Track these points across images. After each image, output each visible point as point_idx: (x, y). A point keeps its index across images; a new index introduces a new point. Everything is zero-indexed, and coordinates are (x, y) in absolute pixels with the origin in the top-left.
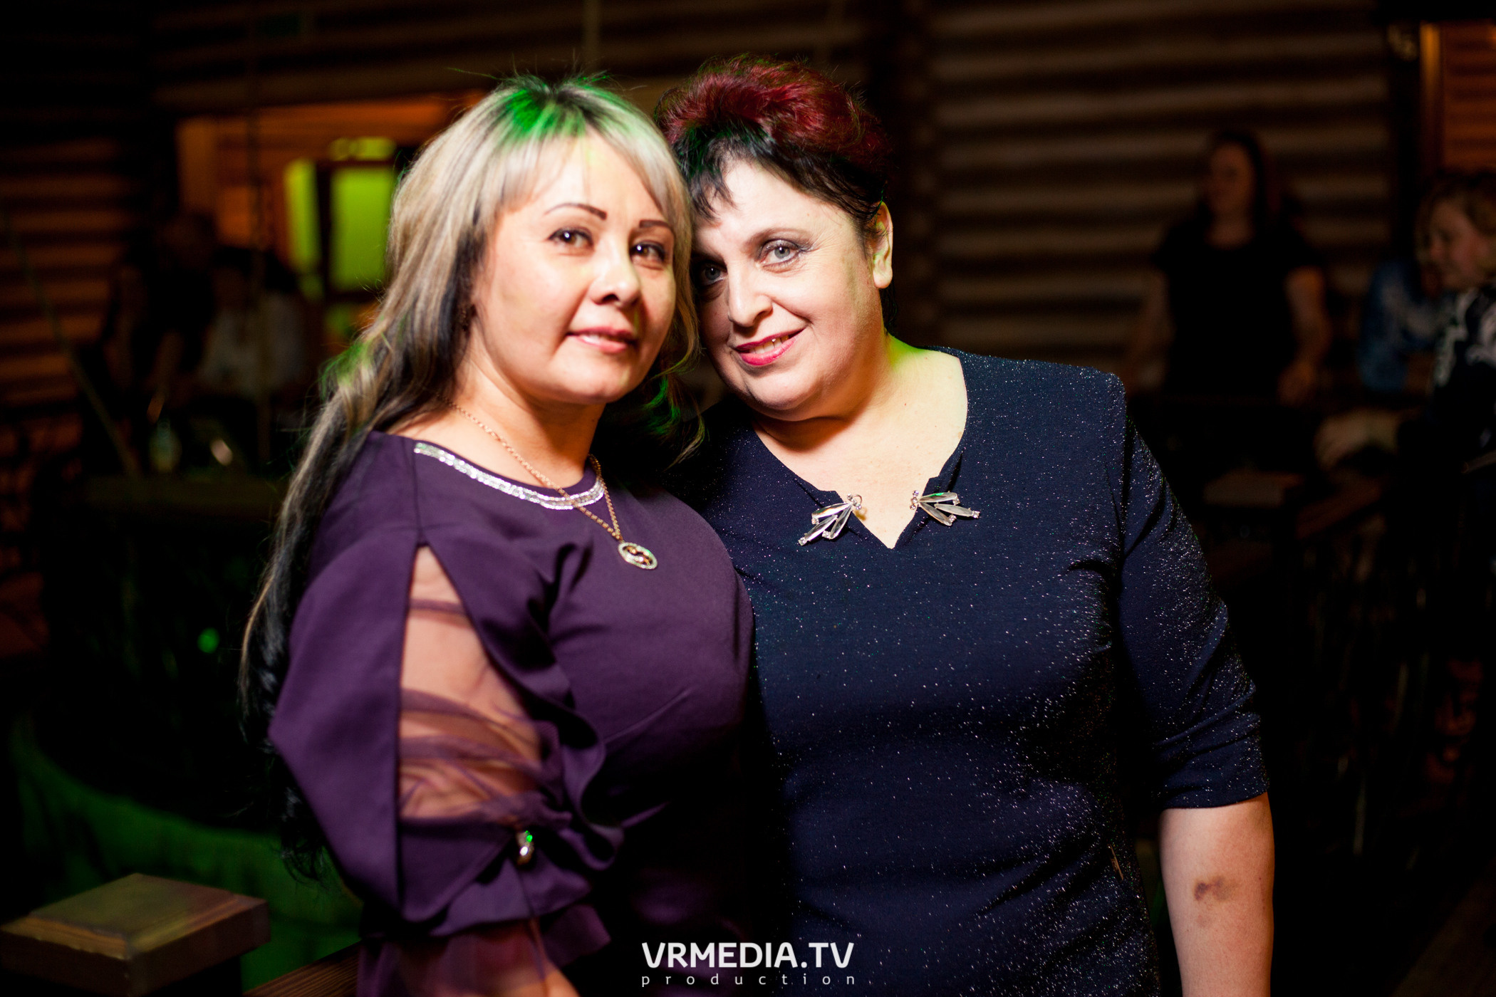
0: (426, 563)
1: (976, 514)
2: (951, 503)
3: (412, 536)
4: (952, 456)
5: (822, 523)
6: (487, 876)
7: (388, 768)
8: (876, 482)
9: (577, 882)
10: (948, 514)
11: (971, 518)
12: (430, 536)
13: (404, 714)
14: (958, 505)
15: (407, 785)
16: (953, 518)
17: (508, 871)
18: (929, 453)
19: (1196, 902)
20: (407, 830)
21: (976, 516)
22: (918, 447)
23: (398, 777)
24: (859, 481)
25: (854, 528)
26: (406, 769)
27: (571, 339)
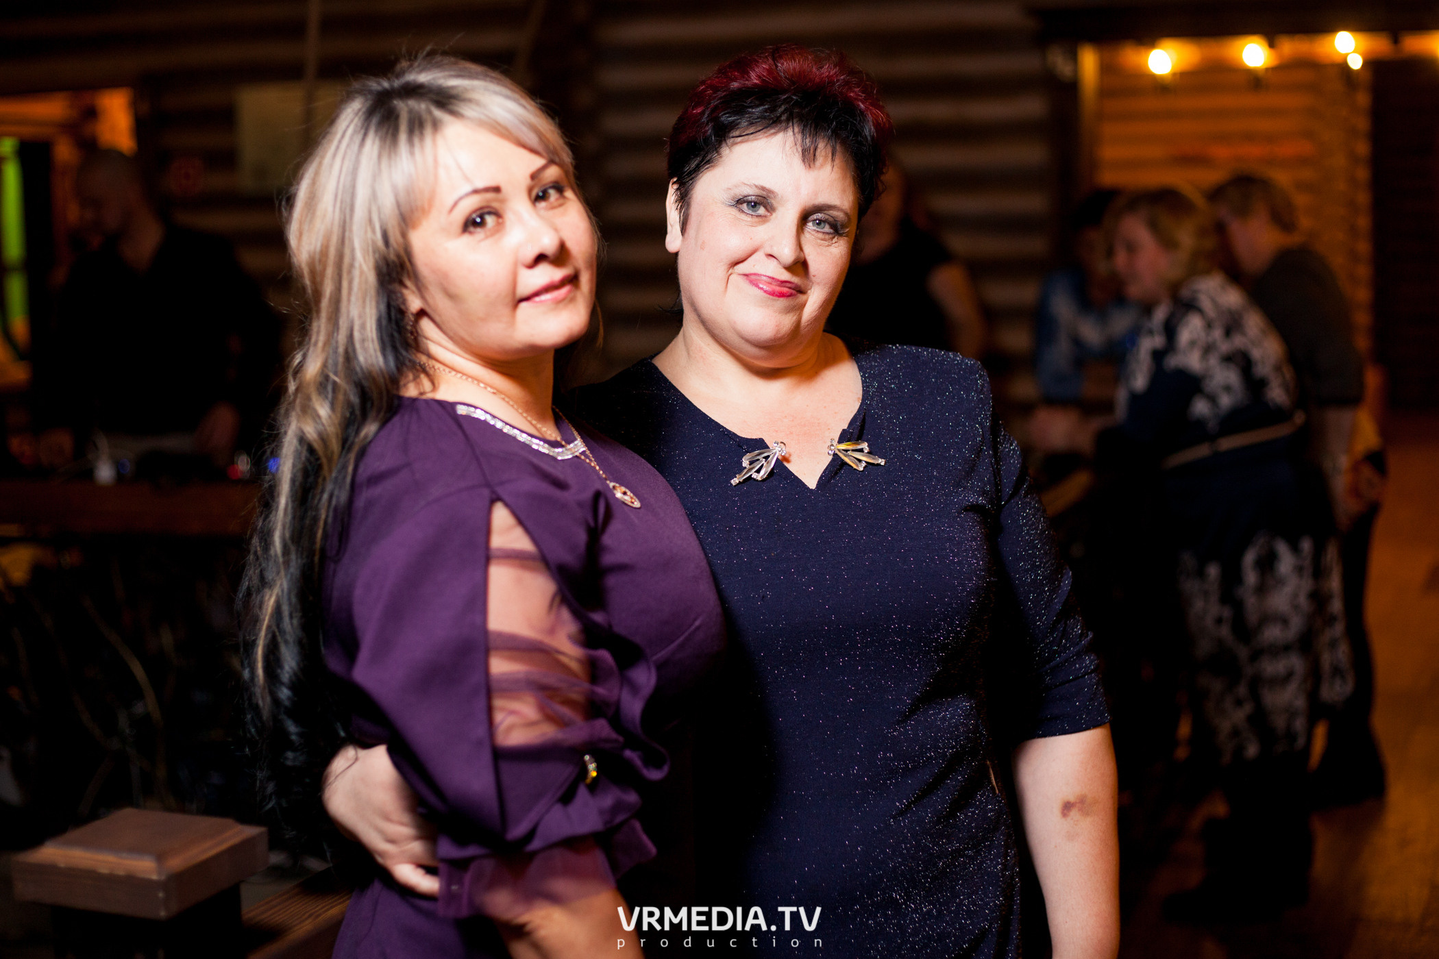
0: (501, 516)
1: (882, 462)
2: (861, 450)
3: (486, 492)
4: (856, 414)
5: (752, 466)
6: (567, 798)
7: (481, 703)
8: (791, 433)
9: (632, 798)
10: (860, 461)
11: (879, 465)
12: (500, 491)
13: (493, 653)
14: (868, 453)
15: (499, 717)
16: (864, 464)
17: (582, 792)
18: (835, 413)
19: (1064, 819)
20: (502, 756)
21: (883, 464)
22: (825, 407)
23: (490, 710)
24: (777, 431)
25: (781, 471)
26: (498, 703)
27: (524, 305)
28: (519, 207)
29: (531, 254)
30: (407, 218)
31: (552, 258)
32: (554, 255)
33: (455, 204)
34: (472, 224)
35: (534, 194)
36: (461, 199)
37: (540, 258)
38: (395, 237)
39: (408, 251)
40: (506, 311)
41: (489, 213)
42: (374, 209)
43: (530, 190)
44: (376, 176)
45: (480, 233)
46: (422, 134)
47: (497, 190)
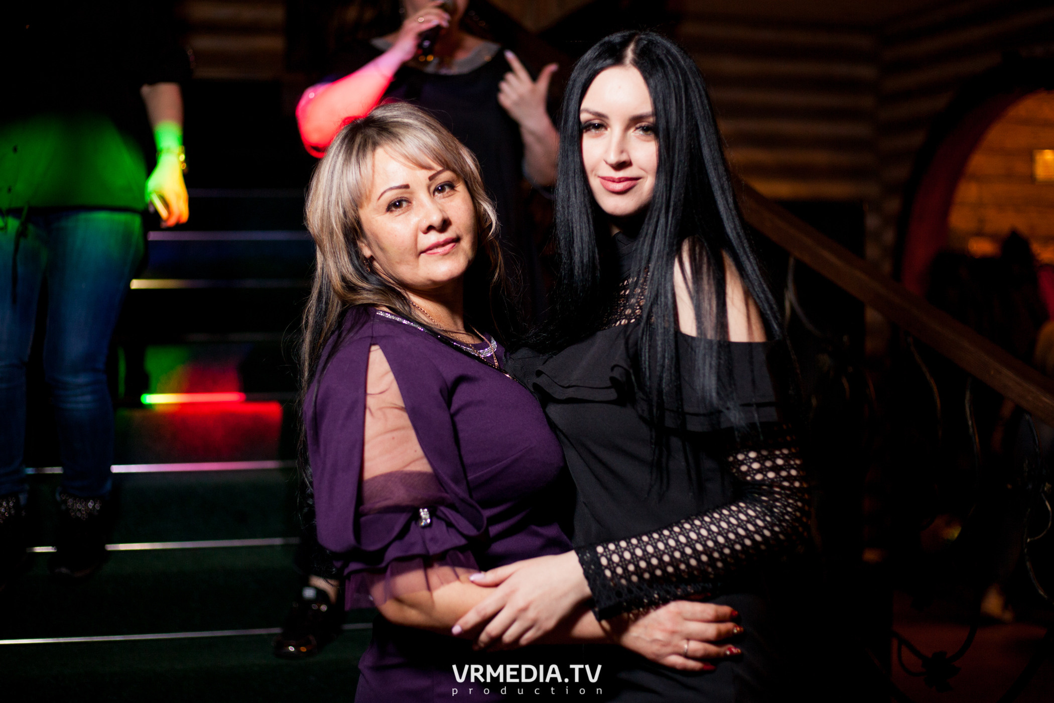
27: (423, 255)
28: (422, 196)
29: (425, 225)
30: (357, 203)
31: (437, 228)
32: (439, 227)
33: (382, 195)
34: (395, 205)
35: (432, 188)
36: (385, 192)
37: (430, 228)
38: (350, 214)
39: (358, 222)
40: (411, 258)
41: (405, 201)
42: (340, 197)
43: (429, 187)
44: (341, 178)
45: (398, 211)
46: (364, 151)
47: (407, 187)
